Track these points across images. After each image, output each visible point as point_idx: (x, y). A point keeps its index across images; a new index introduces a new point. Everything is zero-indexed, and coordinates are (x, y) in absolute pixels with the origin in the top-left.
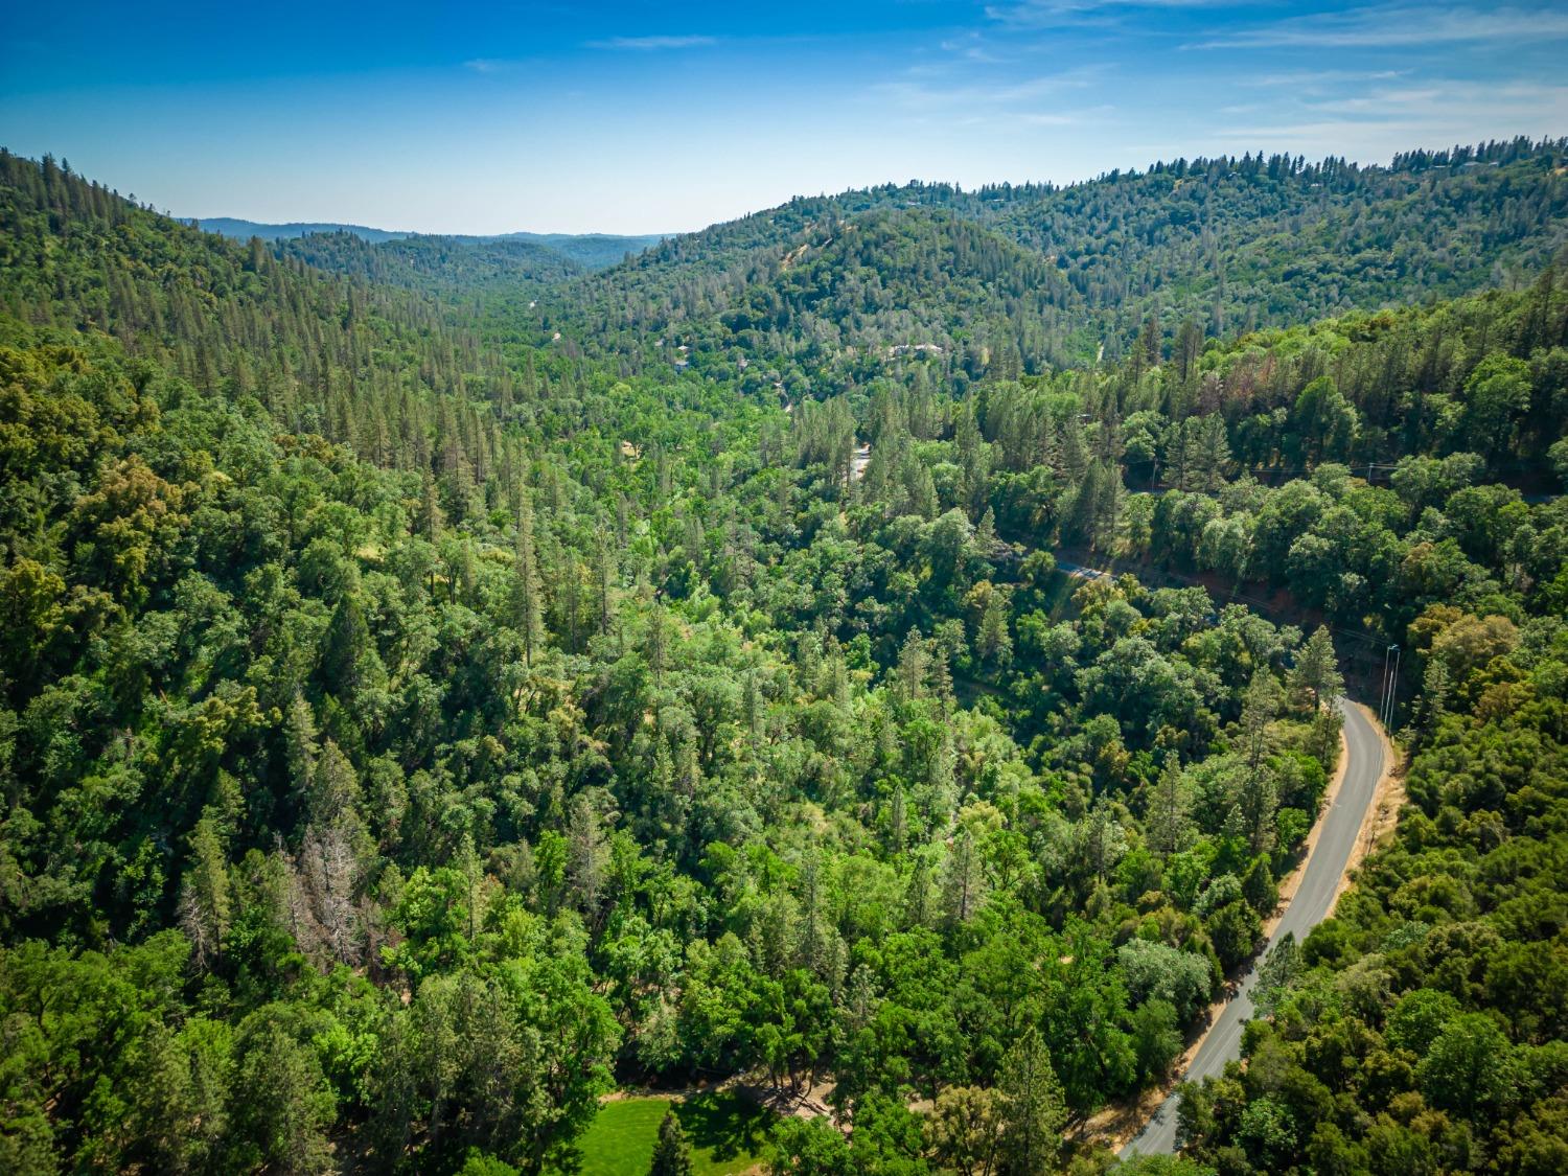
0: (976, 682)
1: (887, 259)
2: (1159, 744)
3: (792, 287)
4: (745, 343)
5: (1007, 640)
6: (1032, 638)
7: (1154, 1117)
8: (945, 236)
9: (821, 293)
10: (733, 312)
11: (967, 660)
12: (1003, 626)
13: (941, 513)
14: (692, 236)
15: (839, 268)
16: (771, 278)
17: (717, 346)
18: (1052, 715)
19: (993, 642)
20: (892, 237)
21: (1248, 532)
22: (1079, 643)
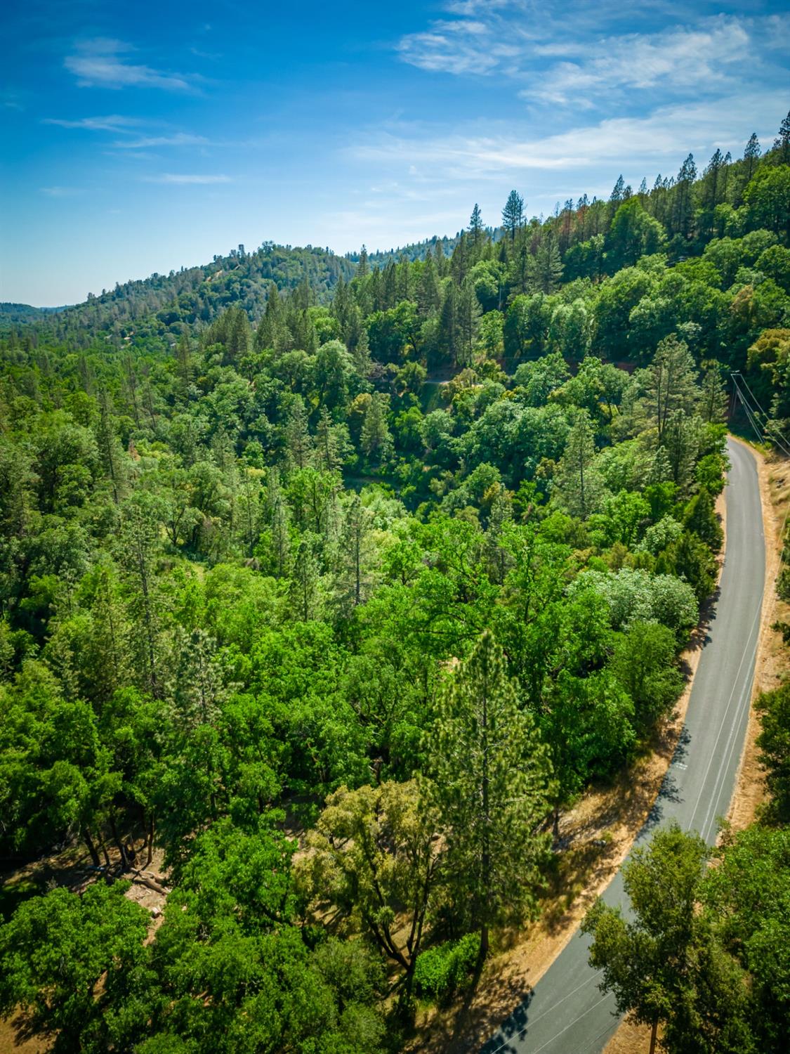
0: (363, 476)
1: (280, 273)
2: (541, 475)
3: (211, 293)
4: (174, 330)
5: (388, 436)
6: (410, 431)
7: (663, 793)
8: (322, 263)
9: (234, 297)
10: (166, 311)
11: (355, 458)
12: (384, 427)
13: (321, 344)
14: (139, 282)
15: (245, 280)
16: (194, 288)
17: (154, 334)
18: (435, 481)
19: (376, 440)
20: (285, 260)
21: (589, 312)
22: (452, 421)
